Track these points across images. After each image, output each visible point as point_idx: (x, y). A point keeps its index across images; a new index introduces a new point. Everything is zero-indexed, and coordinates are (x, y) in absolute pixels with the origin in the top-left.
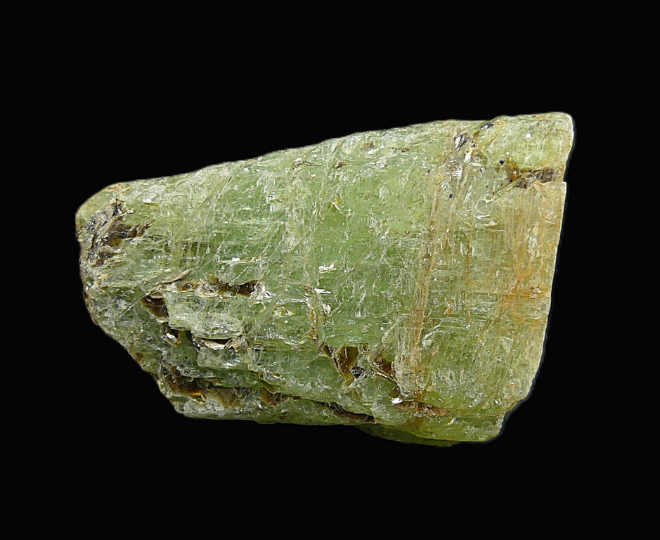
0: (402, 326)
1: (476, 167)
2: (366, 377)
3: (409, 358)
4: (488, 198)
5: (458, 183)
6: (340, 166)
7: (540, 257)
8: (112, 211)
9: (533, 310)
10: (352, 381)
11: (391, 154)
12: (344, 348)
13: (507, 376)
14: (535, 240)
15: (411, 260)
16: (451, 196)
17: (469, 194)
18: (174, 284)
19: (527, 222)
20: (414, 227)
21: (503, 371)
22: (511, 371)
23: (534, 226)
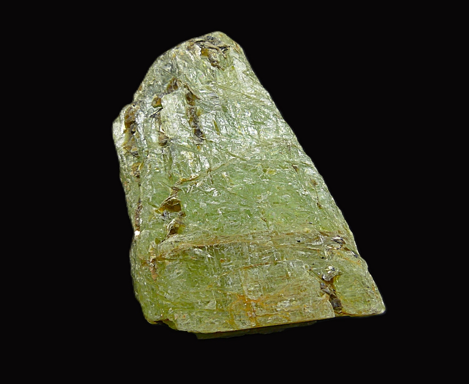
0: (203, 233)
1: (324, 253)
2: (164, 220)
3: (183, 243)
4: (306, 267)
5: (309, 243)
6: (295, 168)
7: (277, 311)
8: (221, 45)
9: (240, 317)
10: (159, 213)
11: (313, 197)
12: (178, 201)
13: (190, 312)
14: (288, 305)
15: (248, 227)
16: (299, 241)
17: (303, 253)
18: (189, 92)
19: (299, 297)
20: (270, 223)
21: (193, 308)
22: (194, 313)
23: (297, 301)
